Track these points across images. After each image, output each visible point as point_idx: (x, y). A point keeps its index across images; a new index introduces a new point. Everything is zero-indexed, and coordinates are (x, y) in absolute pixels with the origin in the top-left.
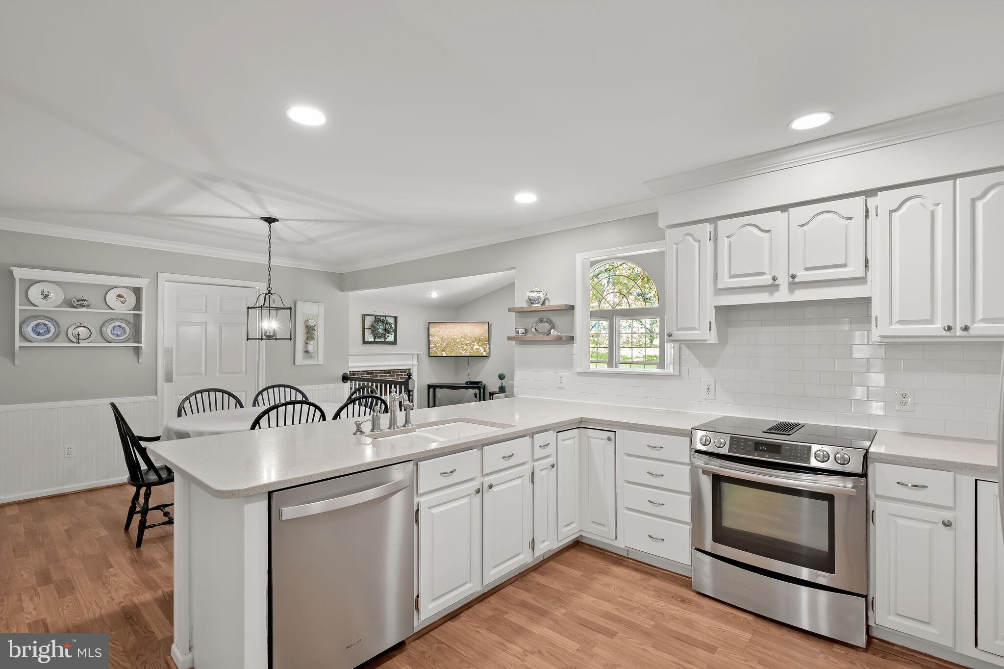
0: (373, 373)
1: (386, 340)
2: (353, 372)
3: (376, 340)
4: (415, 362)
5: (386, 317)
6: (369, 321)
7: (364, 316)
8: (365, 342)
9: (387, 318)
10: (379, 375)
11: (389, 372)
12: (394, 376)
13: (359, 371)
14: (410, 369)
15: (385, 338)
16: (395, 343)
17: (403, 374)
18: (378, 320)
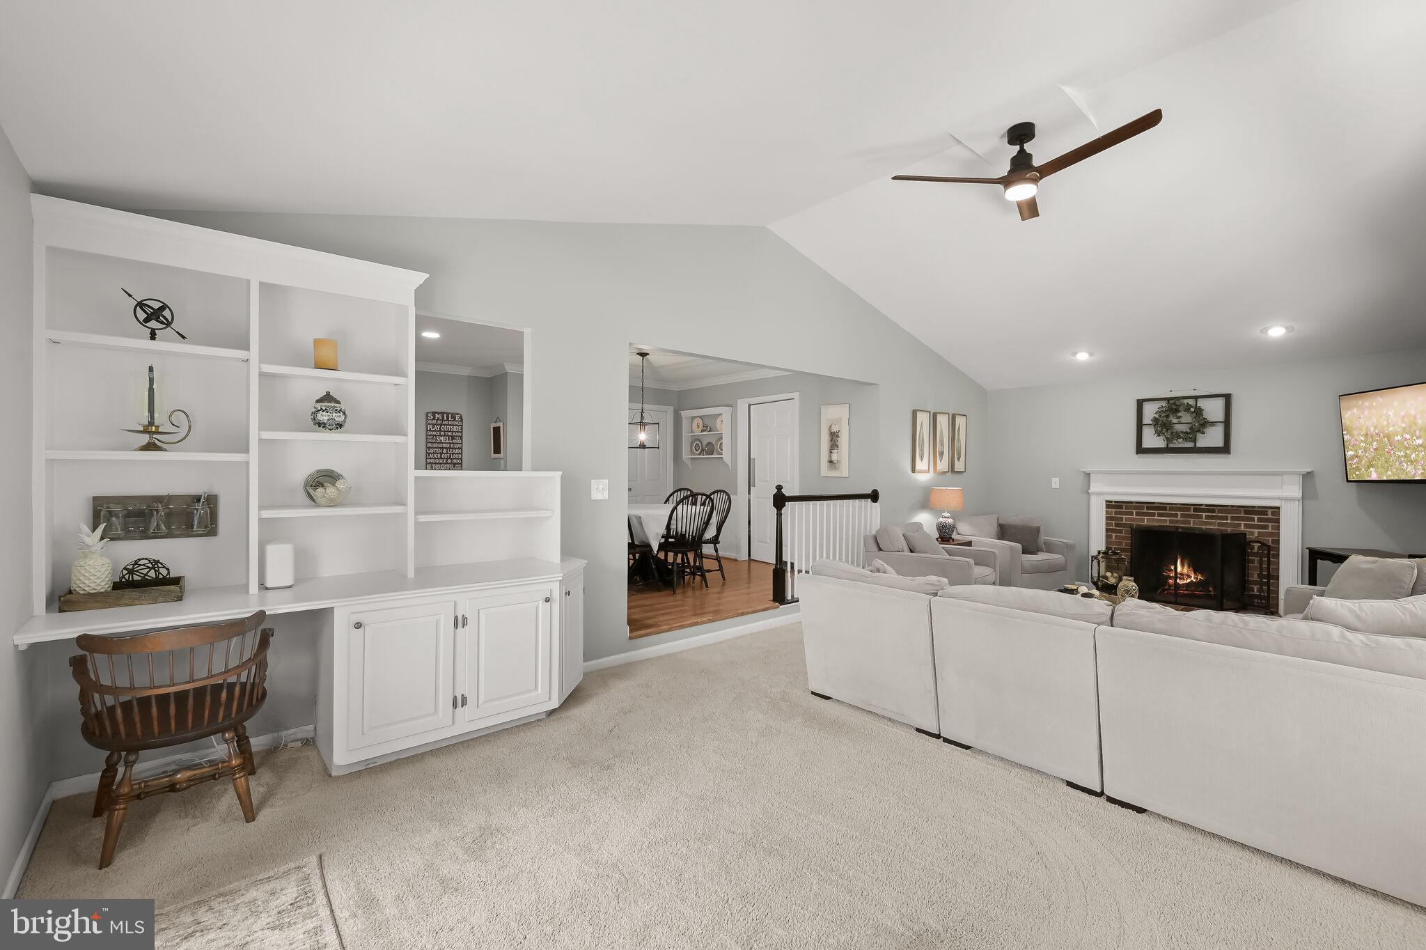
0: (1165, 509)
1: (1198, 445)
2: (1116, 502)
3: (1171, 446)
4: (1295, 491)
5: (1196, 398)
6: (1150, 411)
7: (1140, 403)
8: (1140, 450)
9: (1201, 403)
10: (1179, 513)
11: (1210, 508)
12: (1226, 518)
13: (1131, 502)
14: (1278, 508)
15: (1195, 441)
16: (1225, 449)
17: (1256, 517)
18: (1173, 405)
